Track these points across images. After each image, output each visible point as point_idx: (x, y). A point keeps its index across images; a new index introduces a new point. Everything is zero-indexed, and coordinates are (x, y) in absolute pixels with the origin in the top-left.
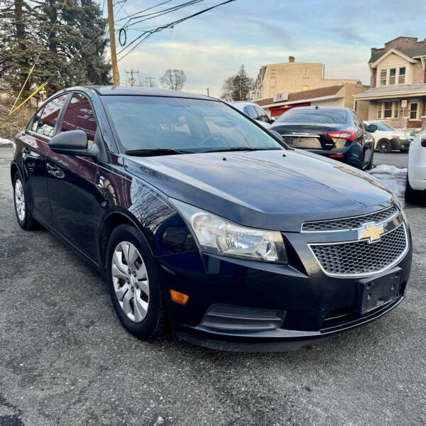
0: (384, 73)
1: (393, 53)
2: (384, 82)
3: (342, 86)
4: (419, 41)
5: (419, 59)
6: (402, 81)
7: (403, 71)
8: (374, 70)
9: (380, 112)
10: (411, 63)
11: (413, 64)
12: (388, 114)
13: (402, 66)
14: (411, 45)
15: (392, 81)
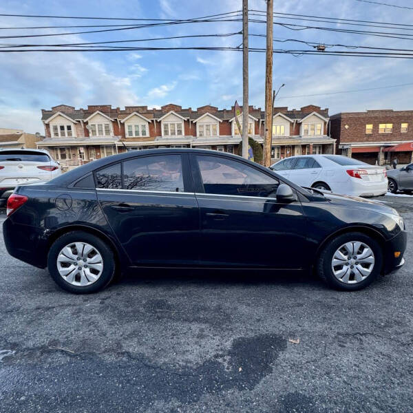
0: (55, 128)
1: (60, 115)
2: (56, 134)
3: (21, 135)
4: (76, 109)
5: (79, 121)
6: (70, 134)
7: (69, 128)
8: (47, 126)
9: (57, 155)
10: (74, 123)
11: (76, 124)
12: (63, 157)
13: (68, 125)
14: (71, 111)
15: (63, 134)
